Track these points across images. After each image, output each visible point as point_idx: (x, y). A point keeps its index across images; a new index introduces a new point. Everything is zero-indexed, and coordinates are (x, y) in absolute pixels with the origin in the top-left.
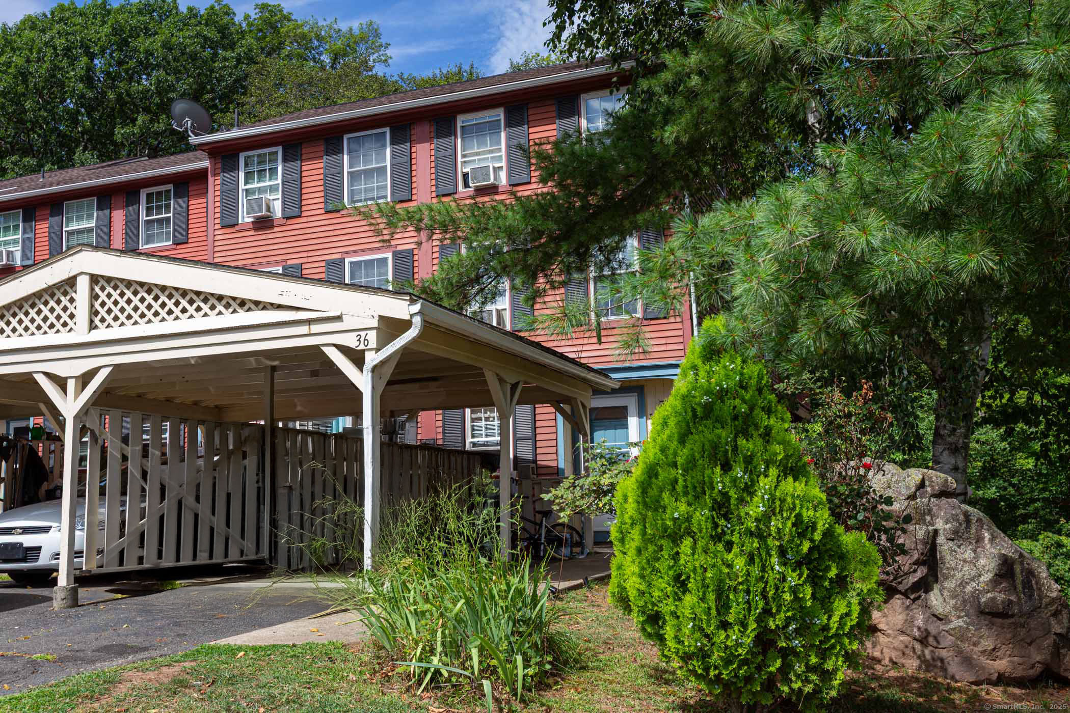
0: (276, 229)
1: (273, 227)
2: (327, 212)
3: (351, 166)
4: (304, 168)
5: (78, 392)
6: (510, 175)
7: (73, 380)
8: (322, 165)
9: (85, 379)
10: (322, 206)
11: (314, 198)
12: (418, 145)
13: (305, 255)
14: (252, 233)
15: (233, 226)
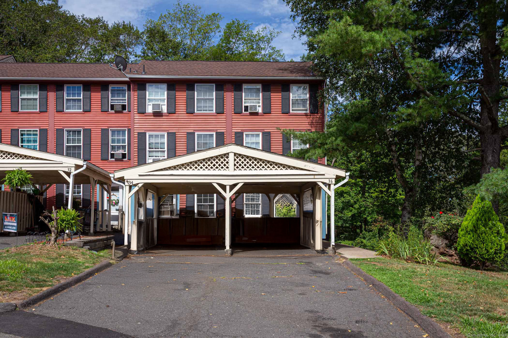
0: (163, 117)
1: (162, 116)
2: (187, 113)
3: (197, 97)
4: (177, 94)
5: (230, 191)
6: (263, 109)
7: (229, 186)
8: (185, 94)
9: (232, 187)
10: (185, 110)
11: (181, 107)
12: (227, 93)
13: (177, 129)
14: (153, 117)
15: (144, 113)
